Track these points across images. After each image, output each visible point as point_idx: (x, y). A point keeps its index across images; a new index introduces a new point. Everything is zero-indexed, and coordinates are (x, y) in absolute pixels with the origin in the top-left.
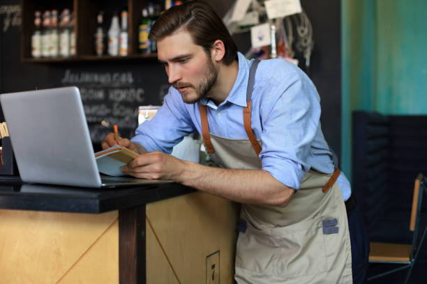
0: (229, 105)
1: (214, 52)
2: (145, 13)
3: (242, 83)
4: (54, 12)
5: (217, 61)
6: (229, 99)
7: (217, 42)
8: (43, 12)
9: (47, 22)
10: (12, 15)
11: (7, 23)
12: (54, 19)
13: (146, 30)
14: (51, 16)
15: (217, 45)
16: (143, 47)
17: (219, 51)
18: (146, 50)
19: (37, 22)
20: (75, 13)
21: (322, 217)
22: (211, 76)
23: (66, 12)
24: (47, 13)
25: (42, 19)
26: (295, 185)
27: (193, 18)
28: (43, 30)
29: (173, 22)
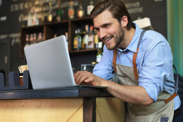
0: (128, 51)
1: (122, 22)
2: (76, 32)
3: (135, 40)
4: (35, 35)
5: (124, 27)
6: (128, 48)
7: (124, 16)
8: (30, 35)
9: (31, 39)
10: (16, 38)
11: (13, 41)
12: (35, 38)
13: (77, 40)
14: (33, 36)
15: (124, 18)
16: (75, 47)
17: (125, 22)
18: (76, 49)
19: (27, 39)
20: (44, 35)
21: (161, 115)
22: (121, 34)
23: (40, 34)
24: (32, 35)
25: (29, 38)
26: (155, 99)
27: (112, 5)
28: (30, 43)
29: (103, 7)
